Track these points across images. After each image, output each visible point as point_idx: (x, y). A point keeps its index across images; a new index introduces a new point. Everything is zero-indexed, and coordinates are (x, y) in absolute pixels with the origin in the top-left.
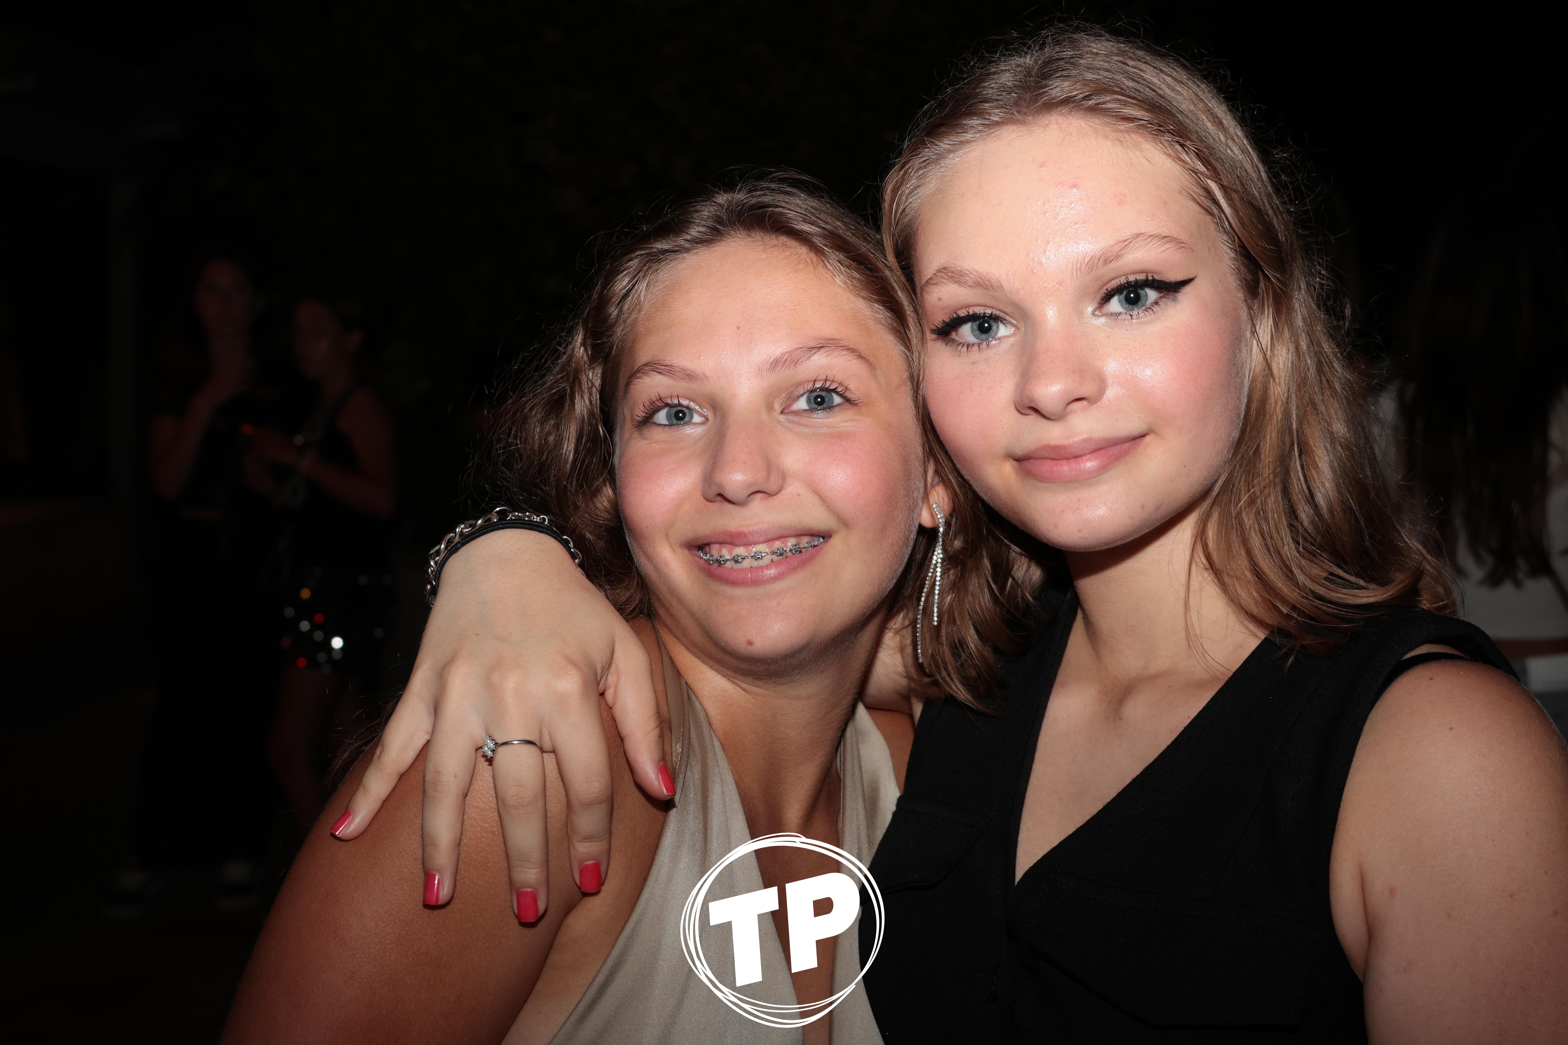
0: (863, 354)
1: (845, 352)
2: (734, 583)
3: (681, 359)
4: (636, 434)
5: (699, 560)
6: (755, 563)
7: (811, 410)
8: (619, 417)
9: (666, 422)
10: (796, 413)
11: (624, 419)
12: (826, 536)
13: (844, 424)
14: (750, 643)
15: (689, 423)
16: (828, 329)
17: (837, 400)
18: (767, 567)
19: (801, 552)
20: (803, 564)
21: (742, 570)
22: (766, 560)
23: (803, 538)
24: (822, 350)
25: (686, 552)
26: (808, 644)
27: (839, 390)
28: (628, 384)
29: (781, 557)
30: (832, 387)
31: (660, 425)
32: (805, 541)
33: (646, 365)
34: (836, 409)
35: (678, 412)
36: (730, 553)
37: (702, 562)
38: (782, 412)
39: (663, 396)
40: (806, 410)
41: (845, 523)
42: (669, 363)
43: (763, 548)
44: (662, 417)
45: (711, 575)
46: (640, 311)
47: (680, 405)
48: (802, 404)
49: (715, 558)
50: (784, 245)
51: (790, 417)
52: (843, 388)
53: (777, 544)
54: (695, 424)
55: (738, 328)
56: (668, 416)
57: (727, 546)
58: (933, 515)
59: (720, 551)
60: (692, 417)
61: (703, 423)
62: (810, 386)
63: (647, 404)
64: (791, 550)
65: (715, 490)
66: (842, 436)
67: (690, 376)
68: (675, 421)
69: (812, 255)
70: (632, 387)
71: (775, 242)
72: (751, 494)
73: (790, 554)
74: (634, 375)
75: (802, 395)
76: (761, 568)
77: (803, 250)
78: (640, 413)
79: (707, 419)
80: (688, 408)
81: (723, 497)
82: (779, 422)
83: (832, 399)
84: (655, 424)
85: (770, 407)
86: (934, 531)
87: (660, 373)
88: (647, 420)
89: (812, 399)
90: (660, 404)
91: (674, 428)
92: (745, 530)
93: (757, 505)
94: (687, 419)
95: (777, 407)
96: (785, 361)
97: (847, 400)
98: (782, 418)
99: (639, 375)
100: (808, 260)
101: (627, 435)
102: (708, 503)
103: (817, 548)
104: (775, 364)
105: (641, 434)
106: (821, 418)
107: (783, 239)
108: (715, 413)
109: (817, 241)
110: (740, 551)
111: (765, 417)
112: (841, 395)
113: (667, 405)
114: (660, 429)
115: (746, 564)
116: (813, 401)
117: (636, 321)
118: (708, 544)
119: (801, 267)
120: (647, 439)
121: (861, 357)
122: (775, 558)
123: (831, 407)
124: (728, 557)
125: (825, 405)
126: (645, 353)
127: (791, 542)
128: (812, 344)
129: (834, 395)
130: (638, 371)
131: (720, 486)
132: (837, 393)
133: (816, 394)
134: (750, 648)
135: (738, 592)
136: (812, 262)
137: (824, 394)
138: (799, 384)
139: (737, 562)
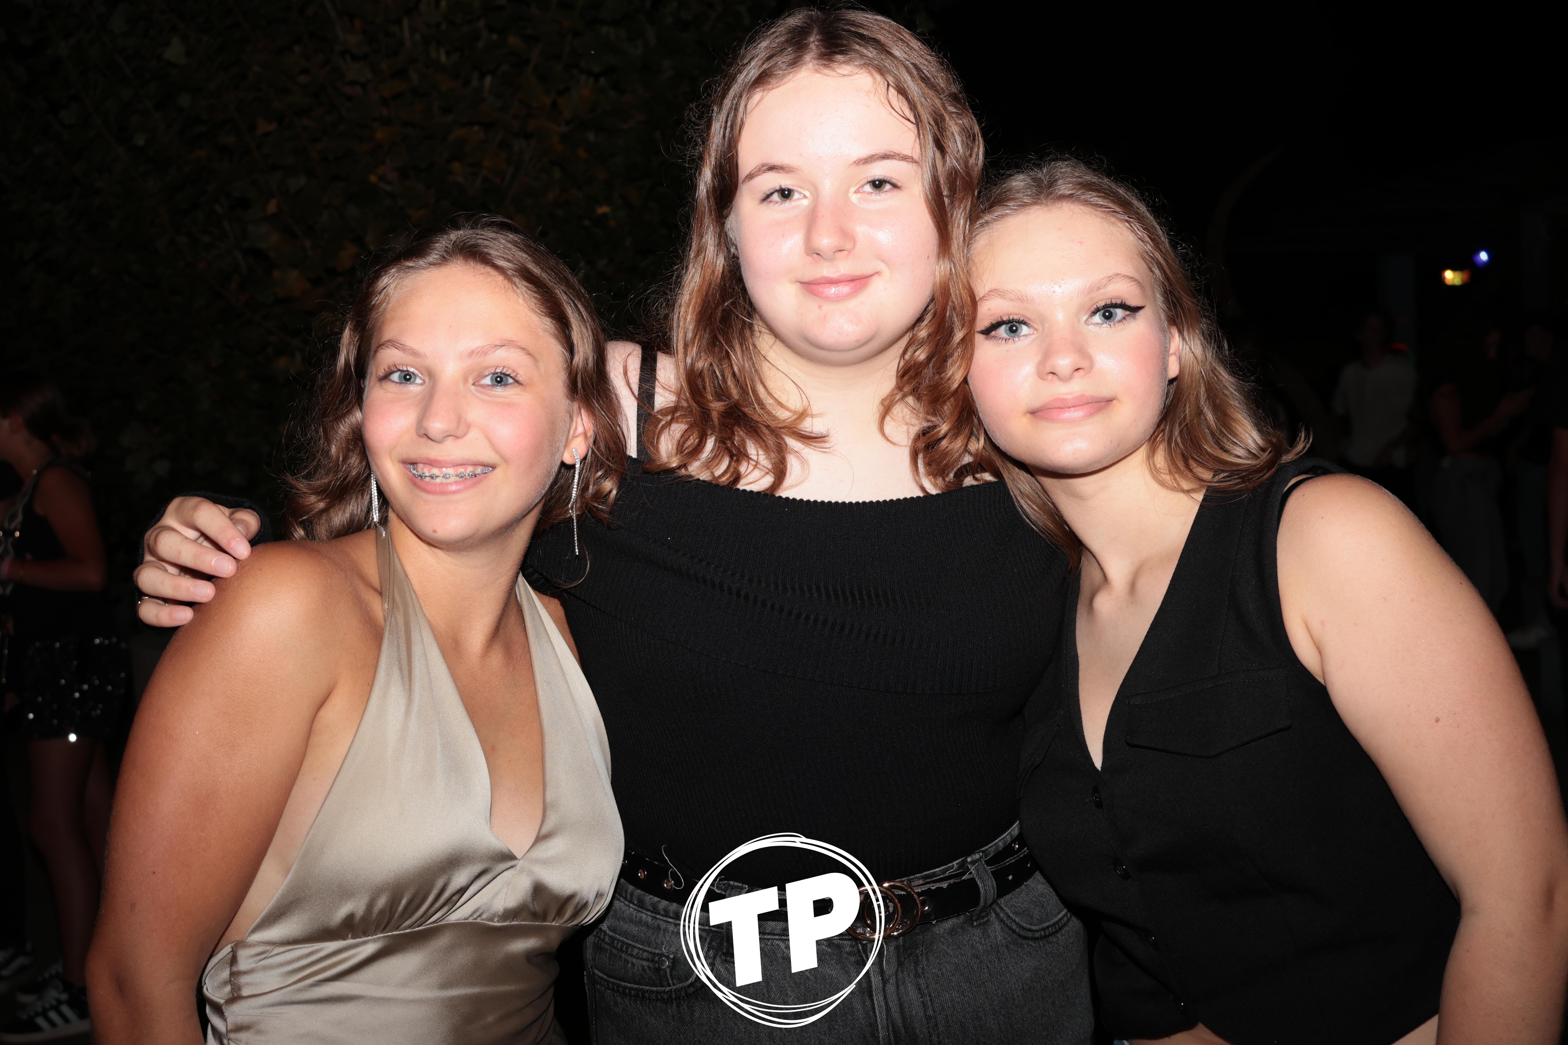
0: (531, 352)
1: (519, 350)
2: (428, 492)
3: (410, 341)
4: (378, 385)
5: (409, 473)
6: (445, 481)
7: (493, 386)
8: (369, 371)
9: (398, 381)
10: (483, 386)
11: (372, 373)
12: (494, 467)
13: (513, 397)
14: (435, 531)
15: (414, 383)
16: (509, 333)
17: (510, 381)
18: (451, 484)
19: (476, 476)
20: (474, 485)
21: (436, 484)
22: (452, 479)
23: (478, 467)
24: (503, 348)
25: (401, 466)
26: (474, 535)
27: (512, 375)
28: (376, 352)
29: (461, 479)
30: (508, 373)
31: (394, 382)
32: (479, 470)
33: (389, 341)
34: (509, 386)
35: (405, 376)
36: (429, 471)
37: (411, 474)
38: (474, 384)
39: (396, 363)
40: (489, 385)
41: (506, 461)
42: (403, 343)
43: (450, 471)
44: (395, 377)
45: (415, 484)
46: (388, 303)
47: (407, 371)
48: (487, 381)
49: (419, 474)
50: (488, 273)
51: (479, 388)
52: (515, 374)
53: (461, 470)
54: (417, 384)
55: (450, 327)
56: (400, 377)
57: (428, 466)
58: (573, 456)
59: (423, 469)
60: (415, 379)
61: (422, 384)
62: (493, 371)
63: (386, 368)
64: (469, 475)
65: (422, 432)
66: (510, 405)
67: (415, 354)
68: (404, 381)
69: (506, 281)
70: (378, 353)
71: (483, 270)
72: (444, 437)
73: (468, 477)
74: (380, 346)
75: (488, 376)
76: (447, 484)
77: (500, 278)
78: (381, 373)
79: (424, 382)
80: (413, 373)
81: (427, 436)
82: (470, 390)
83: (507, 380)
84: (391, 380)
85: (465, 380)
86: (573, 467)
87: (397, 348)
88: (386, 377)
89: (494, 378)
90: (394, 369)
91: (403, 385)
92: (440, 459)
93: (449, 443)
94: (412, 380)
95: (471, 381)
96: (478, 352)
97: (517, 382)
98: (473, 388)
99: (383, 347)
100: (503, 286)
101: (372, 384)
102: (419, 438)
103: (486, 475)
104: (472, 353)
105: (381, 386)
106: (499, 390)
107: (488, 269)
108: (430, 379)
109: (510, 272)
110: (435, 471)
111: (461, 387)
112: (513, 378)
113: (399, 370)
114: (393, 385)
115: (438, 480)
116: (494, 380)
117: (385, 310)
118: (416, 463)
119: (497, 290)
120: (384, 389)
121: (529, 354)
122: (458, 479)
123: (506, 385)
124: (427, 474)
125: (503, 383)
126: (389, 332)
127: (470, 469)
128: (498, 343)
129: (509, 378)
130: (383, 345)
131: (426, 429)
132: (511, 377)
133: (497, 375)
134: (434, 534)
135: (430, 497)
136: (505, 287)
137: (502, 376)
138: (487, 368)
139: (432, 478)
